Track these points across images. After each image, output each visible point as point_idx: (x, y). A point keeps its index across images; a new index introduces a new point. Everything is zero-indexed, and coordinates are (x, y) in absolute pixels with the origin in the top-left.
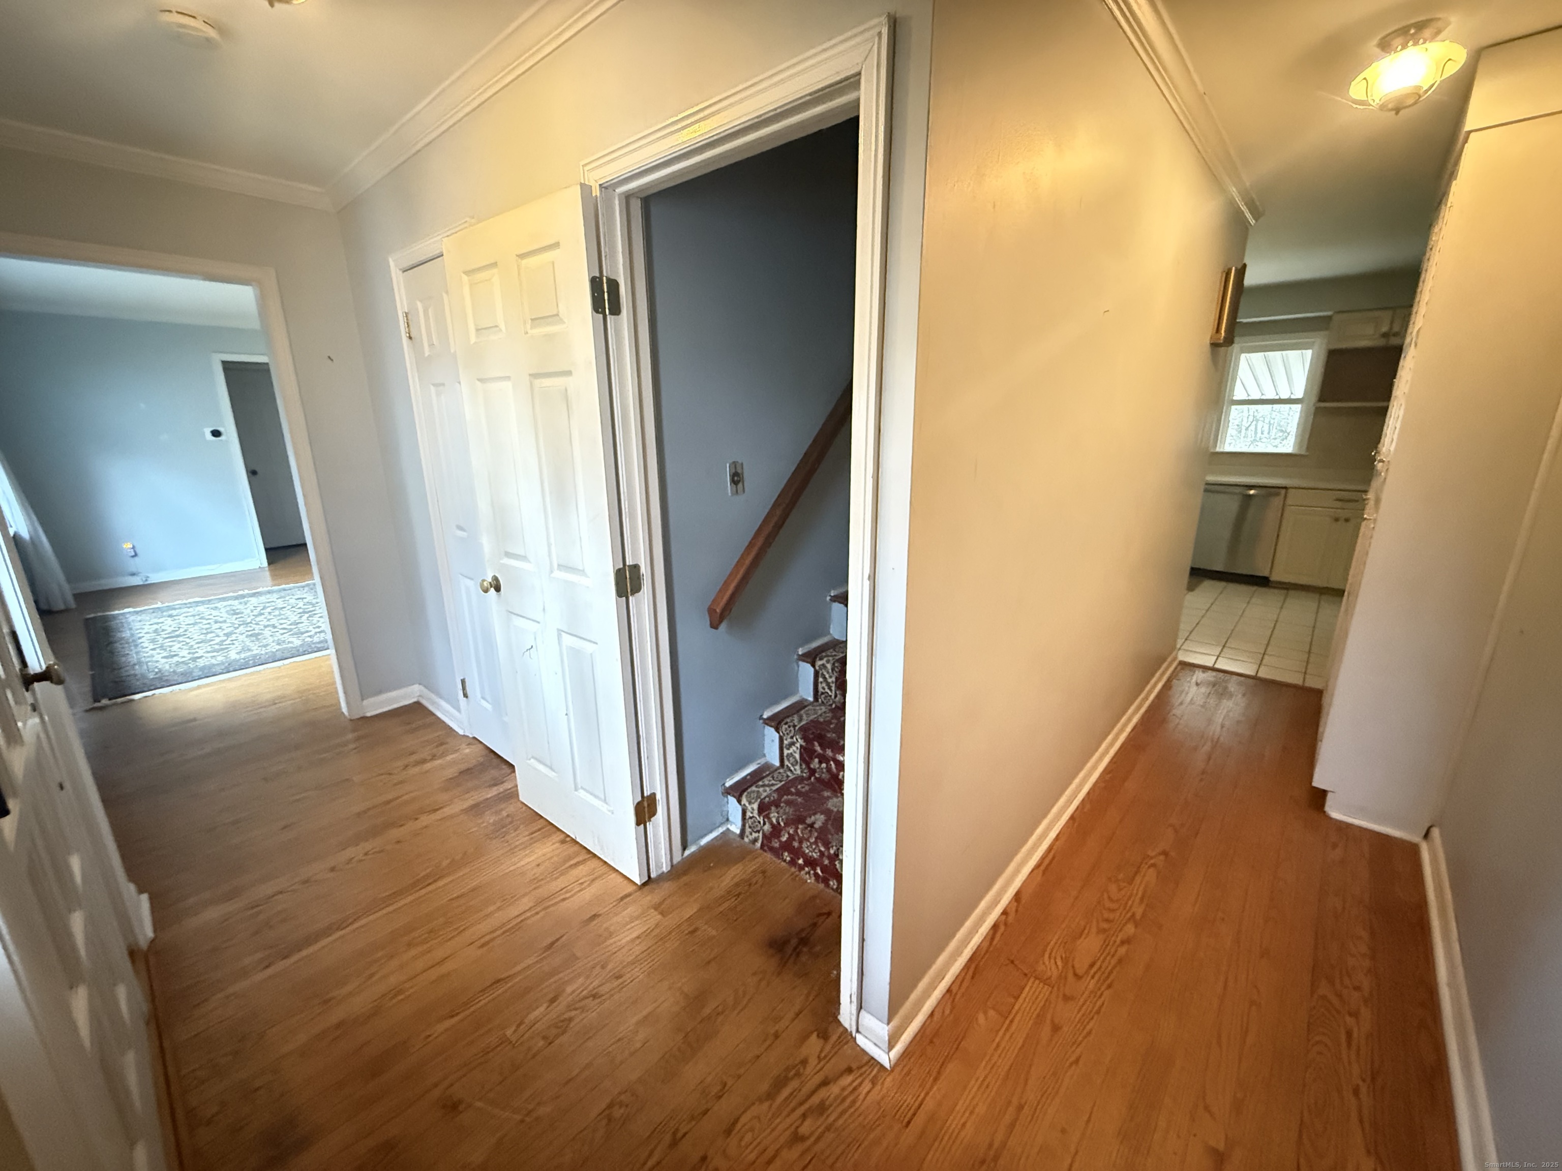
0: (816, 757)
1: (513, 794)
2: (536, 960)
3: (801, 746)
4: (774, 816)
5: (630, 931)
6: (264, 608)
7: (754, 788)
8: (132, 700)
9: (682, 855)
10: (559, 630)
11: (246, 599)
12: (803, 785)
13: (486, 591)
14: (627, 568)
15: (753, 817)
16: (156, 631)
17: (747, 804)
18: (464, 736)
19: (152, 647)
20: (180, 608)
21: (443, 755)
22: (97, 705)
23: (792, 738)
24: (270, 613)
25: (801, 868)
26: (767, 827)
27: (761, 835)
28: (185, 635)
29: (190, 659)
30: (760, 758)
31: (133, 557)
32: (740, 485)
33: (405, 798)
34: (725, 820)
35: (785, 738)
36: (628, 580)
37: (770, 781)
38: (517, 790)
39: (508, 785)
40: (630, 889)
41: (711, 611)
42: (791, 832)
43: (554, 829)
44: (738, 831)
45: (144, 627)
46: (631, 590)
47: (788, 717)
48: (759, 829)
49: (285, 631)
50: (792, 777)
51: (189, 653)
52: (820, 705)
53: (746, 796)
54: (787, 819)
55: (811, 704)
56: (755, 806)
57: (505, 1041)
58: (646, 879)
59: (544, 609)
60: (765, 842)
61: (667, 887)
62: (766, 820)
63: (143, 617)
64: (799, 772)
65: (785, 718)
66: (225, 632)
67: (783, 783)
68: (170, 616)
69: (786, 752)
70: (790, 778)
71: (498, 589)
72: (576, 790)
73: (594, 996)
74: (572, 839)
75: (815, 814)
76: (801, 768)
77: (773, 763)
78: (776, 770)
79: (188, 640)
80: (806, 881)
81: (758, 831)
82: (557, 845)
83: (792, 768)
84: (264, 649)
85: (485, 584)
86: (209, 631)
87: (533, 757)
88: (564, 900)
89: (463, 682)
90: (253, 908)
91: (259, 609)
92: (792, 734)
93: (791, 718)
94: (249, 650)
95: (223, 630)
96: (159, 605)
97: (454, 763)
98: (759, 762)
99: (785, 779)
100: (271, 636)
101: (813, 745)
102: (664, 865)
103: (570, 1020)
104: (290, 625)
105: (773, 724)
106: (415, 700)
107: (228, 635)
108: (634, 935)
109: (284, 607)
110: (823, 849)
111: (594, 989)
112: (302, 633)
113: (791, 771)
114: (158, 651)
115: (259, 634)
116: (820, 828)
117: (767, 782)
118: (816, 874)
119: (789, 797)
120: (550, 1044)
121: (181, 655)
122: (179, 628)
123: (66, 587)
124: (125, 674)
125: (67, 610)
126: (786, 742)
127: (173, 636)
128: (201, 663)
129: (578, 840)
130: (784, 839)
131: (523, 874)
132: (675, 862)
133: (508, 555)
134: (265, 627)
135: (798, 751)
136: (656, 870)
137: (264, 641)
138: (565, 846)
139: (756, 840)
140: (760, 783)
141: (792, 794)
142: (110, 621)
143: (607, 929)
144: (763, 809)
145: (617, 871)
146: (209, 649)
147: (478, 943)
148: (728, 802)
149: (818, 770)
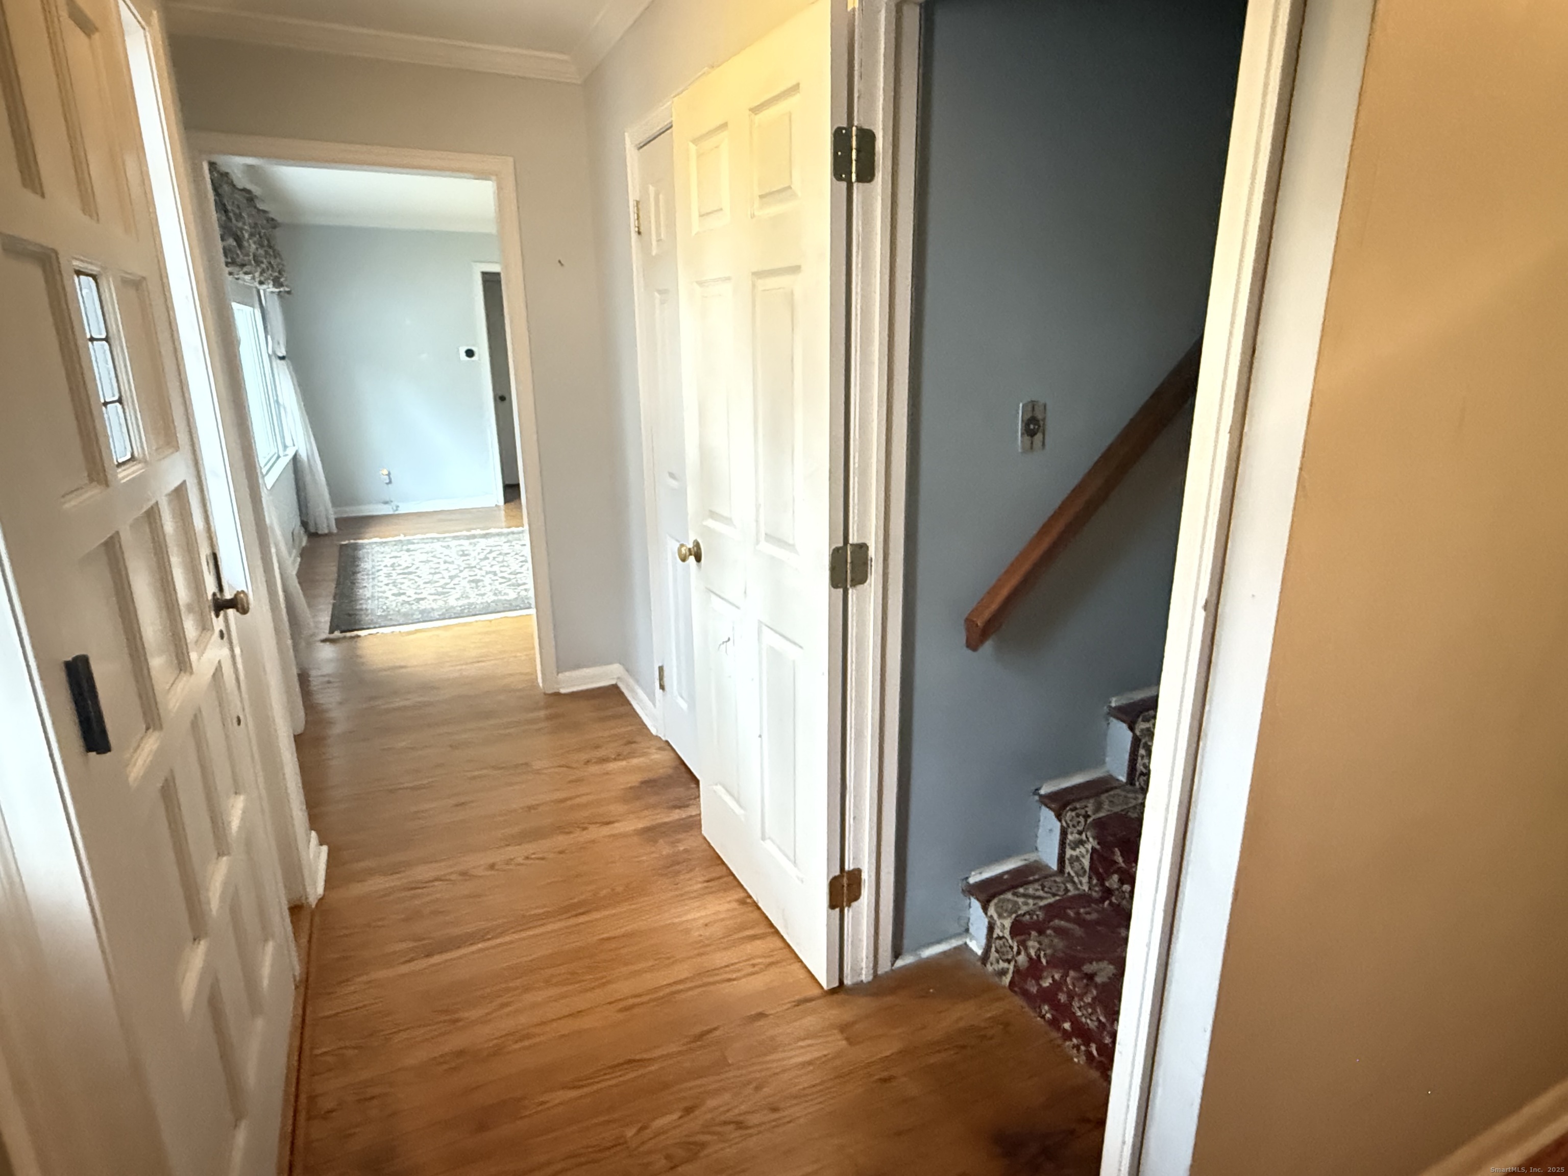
0: (1115, 872)
1: (694, 824)
2: (680, 1049)
3: (1093, 849)
4: (1033, 947)
5: (802, 1051)
6: (491, 552)
7: (1009, 896)
8: (358, 636)
9: (893, 965)
10: (760, 622)
11: (476, 540)
12: (1088, 909)
13: (684, 560)
14: (849, 547)
15: (1003, 937)
16: (393, 565)
17: (995, 916)
18: (657, 736)
19: (386, 581)
20: (418, 543)
21: (631, 755)
22: (332, 636)
23: (1080, 833)
24: (494, 558)
25: (1067, 1036)
26: (1022, 959)
27: (1011, 967)
28: (415, 573)
29: (414, 600)
30: (1029, 852)
31: (387, 484)
32: (1039, 436)
33: (578, 800)
34: (963, 929)
35: (1069, 830)
36: (849, 566)
37: (1037, 890)
38: (700, 820)
39: (692, 811)
40: (816, 992)
41: (969, 622)
42: (1057, 976)
43: (736, 883)
44: (979, 952)
45: (384, 559)
46: (852, 580)
47: (1079, 800)
48: (1010, 957)
49: (504, 580)
50: (1072, 892)
51: (416, 593)
52: (1135, 792)
53: (996, 905)
54: (1053, 955)
55: (1121, 786)
56: (1008, 923)
57: (620, 1143)
58: (836, 984)
59: (745, 592)
60: (1016, 978)
61: (864, 1004)
62: (1021, 948)
63: (386, 549)
64: (1085, 887)
65: (1074, 801)
66: (451, 574)
67: (1058, 898)
68: (408, 550)
69: (1069, 852)
70: (1070, 894)
71: (698, 559)
72: (763, 839)
73: (740, 1125)
74: (754, 902)
75: (1099, 960)
76: (1090, 882)
77: (1050, 865)
78: (1051, 876)
79: (417, 579)
80: (1072, 1059)
81: (1009, 961)
82: (735, 905)
83: (1076, 879)
84: (480, 598)
85: (683, 550)
86: (437, 571)
87: (721, 784)
88: (729, 980)
89: (661, 669)
90: (413, 889)
91: (486, 552)
92: (1080, 828)
93: (1083, 804)
94: (468, 597)
95: (450, 571)
96: (402, 537)
97: (639, 769)
98: (1026, 857)
99: (1061, 893)
100: (490, 584)
101: (1113, 853)
102: (864, 972)
103: (703, 1145)
104: (511, 574)
105: (1053, 806)
106: (613, 682)
107: (452, 578)
108: (808, 1057)
109: (509, 554)
110: (1103, 1019)
111: (740, 1115)
112: (519, 585)
113: (1074, 883)
114: (391, 586)
115: (479, 581)
116: (1104, 985)
117: (1031, 891)
118: (1089, 1054)
119: (1063, 923)
120: (672, 1168)
121: (408, 594)
122: (413, 564)
123: (331, 511)
124: (358, 607)
125: (329, 535)
126: (1070, 837)
127: (406, 573)
128: (423, 605)
129: (760, 905)
130: (1046, 983)
131: (687, 931)
132: (880, 971)
133: (713, 515)
134: (487, 573)
135: (1088, 856)
136: (853, 977)
137: (483, 589)
138: (743, 909)
139: (1003, 972)
140: (1021, 890)
141: (1068, 919)
142: (360, 550)
143: (772, 1038)
144: (1018, 929)
145: (801, 961)
146: (433, 591)
147: (621, 1005)
148: (970, 907)
149: (1117, 893)
